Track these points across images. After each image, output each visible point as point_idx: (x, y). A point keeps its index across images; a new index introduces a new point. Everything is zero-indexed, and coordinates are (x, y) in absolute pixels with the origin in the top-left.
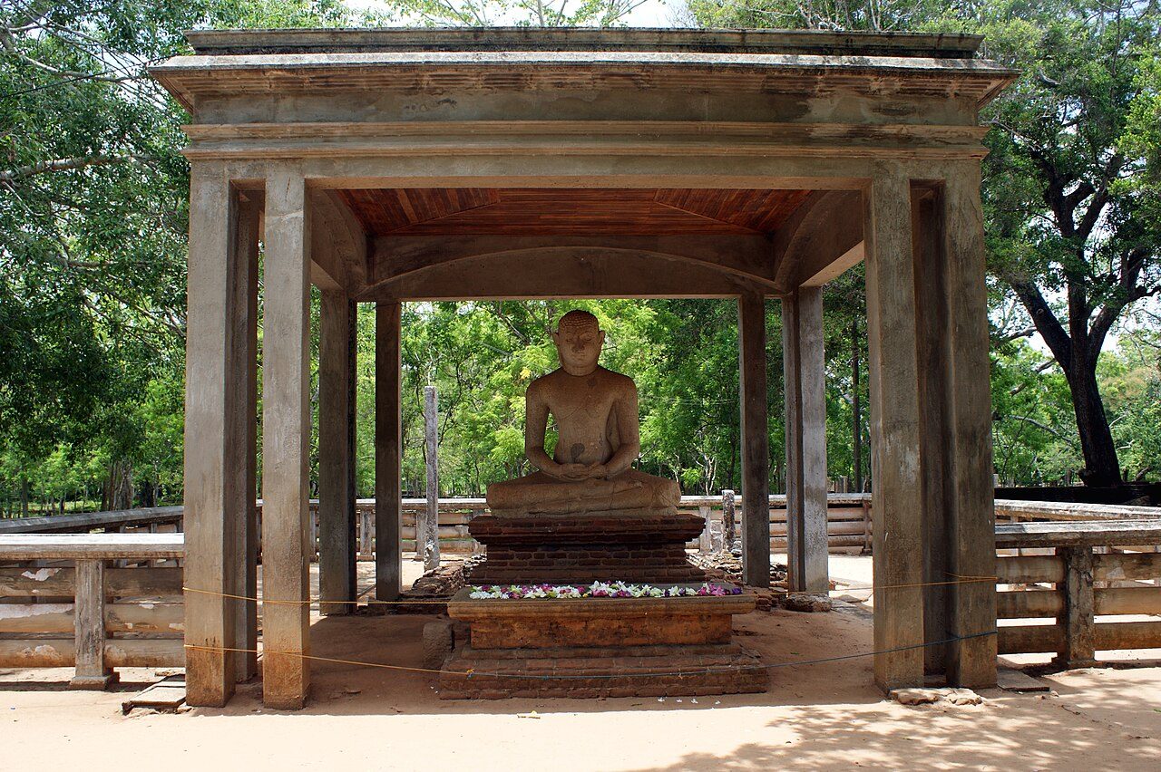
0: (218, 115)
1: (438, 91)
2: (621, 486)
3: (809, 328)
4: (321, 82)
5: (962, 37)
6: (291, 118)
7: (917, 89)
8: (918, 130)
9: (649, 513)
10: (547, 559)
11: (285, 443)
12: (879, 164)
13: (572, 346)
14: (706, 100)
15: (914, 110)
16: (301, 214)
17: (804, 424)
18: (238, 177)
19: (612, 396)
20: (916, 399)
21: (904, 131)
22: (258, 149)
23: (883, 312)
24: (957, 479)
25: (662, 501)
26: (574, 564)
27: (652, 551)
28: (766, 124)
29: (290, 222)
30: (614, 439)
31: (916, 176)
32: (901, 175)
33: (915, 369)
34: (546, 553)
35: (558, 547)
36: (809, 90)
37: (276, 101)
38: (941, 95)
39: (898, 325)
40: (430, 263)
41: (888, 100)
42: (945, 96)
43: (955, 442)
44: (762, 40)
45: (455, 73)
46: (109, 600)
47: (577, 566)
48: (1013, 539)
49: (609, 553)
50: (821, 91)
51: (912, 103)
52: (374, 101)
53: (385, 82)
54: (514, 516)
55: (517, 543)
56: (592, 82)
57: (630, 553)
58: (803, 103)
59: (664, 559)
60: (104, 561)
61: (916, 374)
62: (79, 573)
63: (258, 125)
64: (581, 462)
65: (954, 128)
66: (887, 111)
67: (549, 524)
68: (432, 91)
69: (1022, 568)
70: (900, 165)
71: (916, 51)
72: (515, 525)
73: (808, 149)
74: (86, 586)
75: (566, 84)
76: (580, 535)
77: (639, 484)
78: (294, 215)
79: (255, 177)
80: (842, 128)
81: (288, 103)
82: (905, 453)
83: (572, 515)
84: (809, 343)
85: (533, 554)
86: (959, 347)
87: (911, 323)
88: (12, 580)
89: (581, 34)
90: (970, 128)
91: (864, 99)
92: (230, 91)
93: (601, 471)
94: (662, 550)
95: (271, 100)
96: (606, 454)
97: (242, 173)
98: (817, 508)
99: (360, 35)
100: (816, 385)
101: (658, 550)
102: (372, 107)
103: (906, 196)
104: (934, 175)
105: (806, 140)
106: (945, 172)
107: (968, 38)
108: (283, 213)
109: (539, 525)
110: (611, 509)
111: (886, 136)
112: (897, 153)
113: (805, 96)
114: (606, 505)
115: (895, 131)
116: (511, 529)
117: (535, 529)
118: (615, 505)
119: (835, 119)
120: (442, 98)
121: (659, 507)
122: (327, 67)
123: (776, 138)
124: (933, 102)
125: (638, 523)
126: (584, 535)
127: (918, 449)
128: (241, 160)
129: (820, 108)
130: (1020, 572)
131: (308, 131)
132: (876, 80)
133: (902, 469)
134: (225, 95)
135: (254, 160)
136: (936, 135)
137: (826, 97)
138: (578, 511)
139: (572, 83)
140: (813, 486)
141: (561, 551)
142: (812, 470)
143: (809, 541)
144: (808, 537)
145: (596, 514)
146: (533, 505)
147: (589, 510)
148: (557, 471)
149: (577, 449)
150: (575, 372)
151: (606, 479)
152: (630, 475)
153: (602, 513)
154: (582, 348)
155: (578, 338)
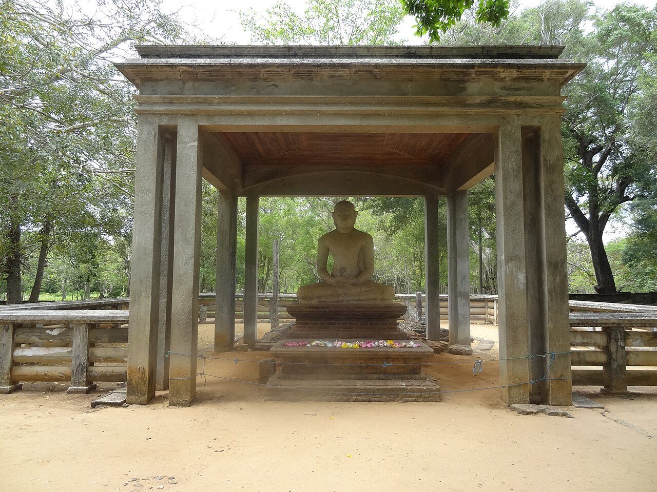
0: (153, 90)
1: (269, 80)
2: (364, 289)
3: (461, 211)
4: (208, 74)
5: (552, 47)
6: (191, 93)
7: (526, 77)
8: (527, 99)
9: (378, 302)
10: (326, 325)
11: (185, 263)
12: (504, 118)
13: (340, 217)
14: (410, 85)
15: (524, 88)
16: (196, 143)
17: (458, 259)
18: (163, 123)
19: (360, 243)
20: (523, 244)
21: (518, 100)
22: (173, 108)
23: (505, 197)
24: (546, 289)
25: (384, 296)
26: (339, 328)
27: (380, 322)
28: (442, 97)
29: (190, 147)
30: (361, 265)
31: (525, 124)
32: (516, 124)
33: (523, 228)
34: (326, 322)
35: (332, 319)
36: (466, 78)
37: (184, 84)
38: (539, 79)
39: (514, 204)
40: (273, 178)
41: (509, 83)
42: (542, 80)
43: (545, 268)
44: (441, 51)
45: (277, 70)
46: (91, 345)
48: (578, 322)
49: (358, 323)
50: (473, 79)
51: (523, 84)
52: (236, 85)
53: (240, 74)
54: (310, 303)
55: (311, 317)
56: (350, 75)
57: (368, 323)
58: (463, 85)
59: (386, 326)
60: (90, 324)
61: (523, 230)
62: (76, 331)
63: (173, 96)
64: (344, 276)
65: (547, 97)
66: (509, 89)
67: (328, 307)
68: (265, 80)
69: (583, 338)
70: (516, 118)
71: (526, 56)
72: (310, 307)
73: (466, 110)
74: (79, 339)
75: (336, 76)
76: (343, 313)
77: (373, 288)
78: (192, 144)
79: (172, 123)
80: (484, 98)
81: (189, 85)
82: (517, 273)
83: (340, 303)
84: (460, 219)
85: (319, 322)
86: (547, 216)
87: (521, 203)
88: (40, 334)
89: (344, 49)
90: (556, 97)
91: (496, 82)
92: (159, 78)
93: (354, 281)
94: (385, 322)
95: (181, 83)
96: (357, 272)
97: (165, 121)
98: (464, 302)
99: (228, 49)
100: (464, 240)
101: (383, 322)
102: (234, 88)
103: (519, 134)
104: (535, 123)
105: (464, 105)
106: (541, 121)
107: (555, 48)
108: (187, 143)
109: (322, 308)
110: (359, 300)
111: (508, 102)
112: (514, 111)
113: (464, 81)
114: (356, 298)
115: (513, 99)
116: (308, 310)
117: (320, 310)
118: (361, 298)
119: (480, 93)
120: (271, 83)
121: (383, 300)
122: (210, 65)
123: (448, 104)
124: (534, 84)
125: (373, 307)
126: (345, 313)
127: (525, 271)
128: (164, 114)
129: (473, 87)
130: (582, 340)
131: (200, 100)
132: (504, 72)
133: (516, 282)
134: (156, 80)
135: (172, 115)
136: (536, 101)
137: (475, 82)
138: (343, 301)
139: (339, 76)
140: (463, 290)
141: (333, 321)
142: (462, 282)
143: (460, 318)
144: (460, 316)
145: (352, 302)
146: (320, 297)
147: (347, 301)
148: (332, 281)
149: (343, 270)
150: (342, 231)
151: (357, 285)
152: (369, 283)
153: (355, 303)
154: (346, 219)
155: (344, 214)
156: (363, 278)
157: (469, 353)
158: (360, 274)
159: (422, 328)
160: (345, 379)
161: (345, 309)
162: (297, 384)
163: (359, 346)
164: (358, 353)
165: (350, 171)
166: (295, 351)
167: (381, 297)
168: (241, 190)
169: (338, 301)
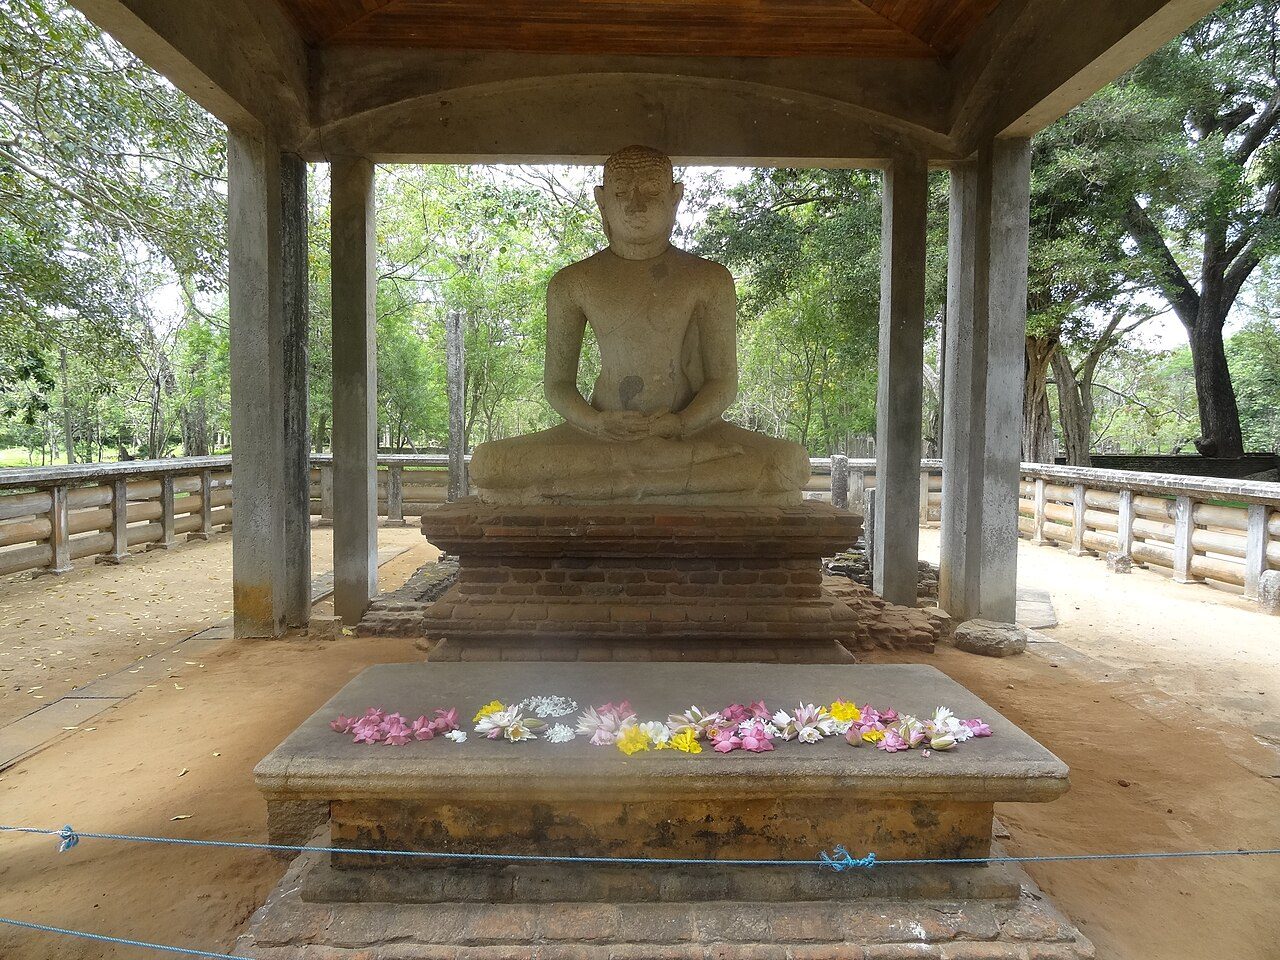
2: (707, 452)
3: (1006, 206)
10: (568, 582)
13: (625, 204)
17: (990, 359)
19: (693, 295)
25: (778, 480)
26: (618, 592)
27: (761, 573)
30: (695, 371)
34: (568, 572)
35: (592, 560)
40: (410, 93)
47: (623, 596)
49: (683, 574)
54: (515, 501)
55: (516, 553)
57: (721, 573)
59: (780, 588)
64: (635, 409)
67: (574, 521)
72: (508, 521)
76: (631, 542)
77: (737, 449)
83: (618, 502)
84: (1004, 229)
85: (543, 572)
93: (670, 423)
94: (778, 571)
96: (680, 396)
98: (1003, 491)
100: (1011, 298)
101: (772, 570)
109: (555, 522)
110: (687, 492)
114: (678, 486)
116: (502, 529)
117: (545, 530)
118: (695, 484)
121: (771, 491)
125: (738, 521)
126: (636, 541)
138: (629, 495)
140: (999, 455)
141: (595, 569)
142: (998, 430)
143: (989, 540)
144: (987, 534)
145: (661, 500)
146: (548, 482)
147: (647, 494)
148: (594, 423)
149: (630, 386)
150: (630, 253)
151: (679, 439)
152: (721, 433)
153: (671, 500)
154: (643, 209)
155: (636, 189)
156: (699, 417)
157: (1016, 651)
158: (688, 400)
159: (855, 561)
160: (628, 899)
161: (636, 528)
162: (391, 933)
163: (703, 739)
164: (699, 785)
165: (659, 76)
166: (381, 776)
167: (765, 480)
168: (307, 133)
169: (613, 497)
